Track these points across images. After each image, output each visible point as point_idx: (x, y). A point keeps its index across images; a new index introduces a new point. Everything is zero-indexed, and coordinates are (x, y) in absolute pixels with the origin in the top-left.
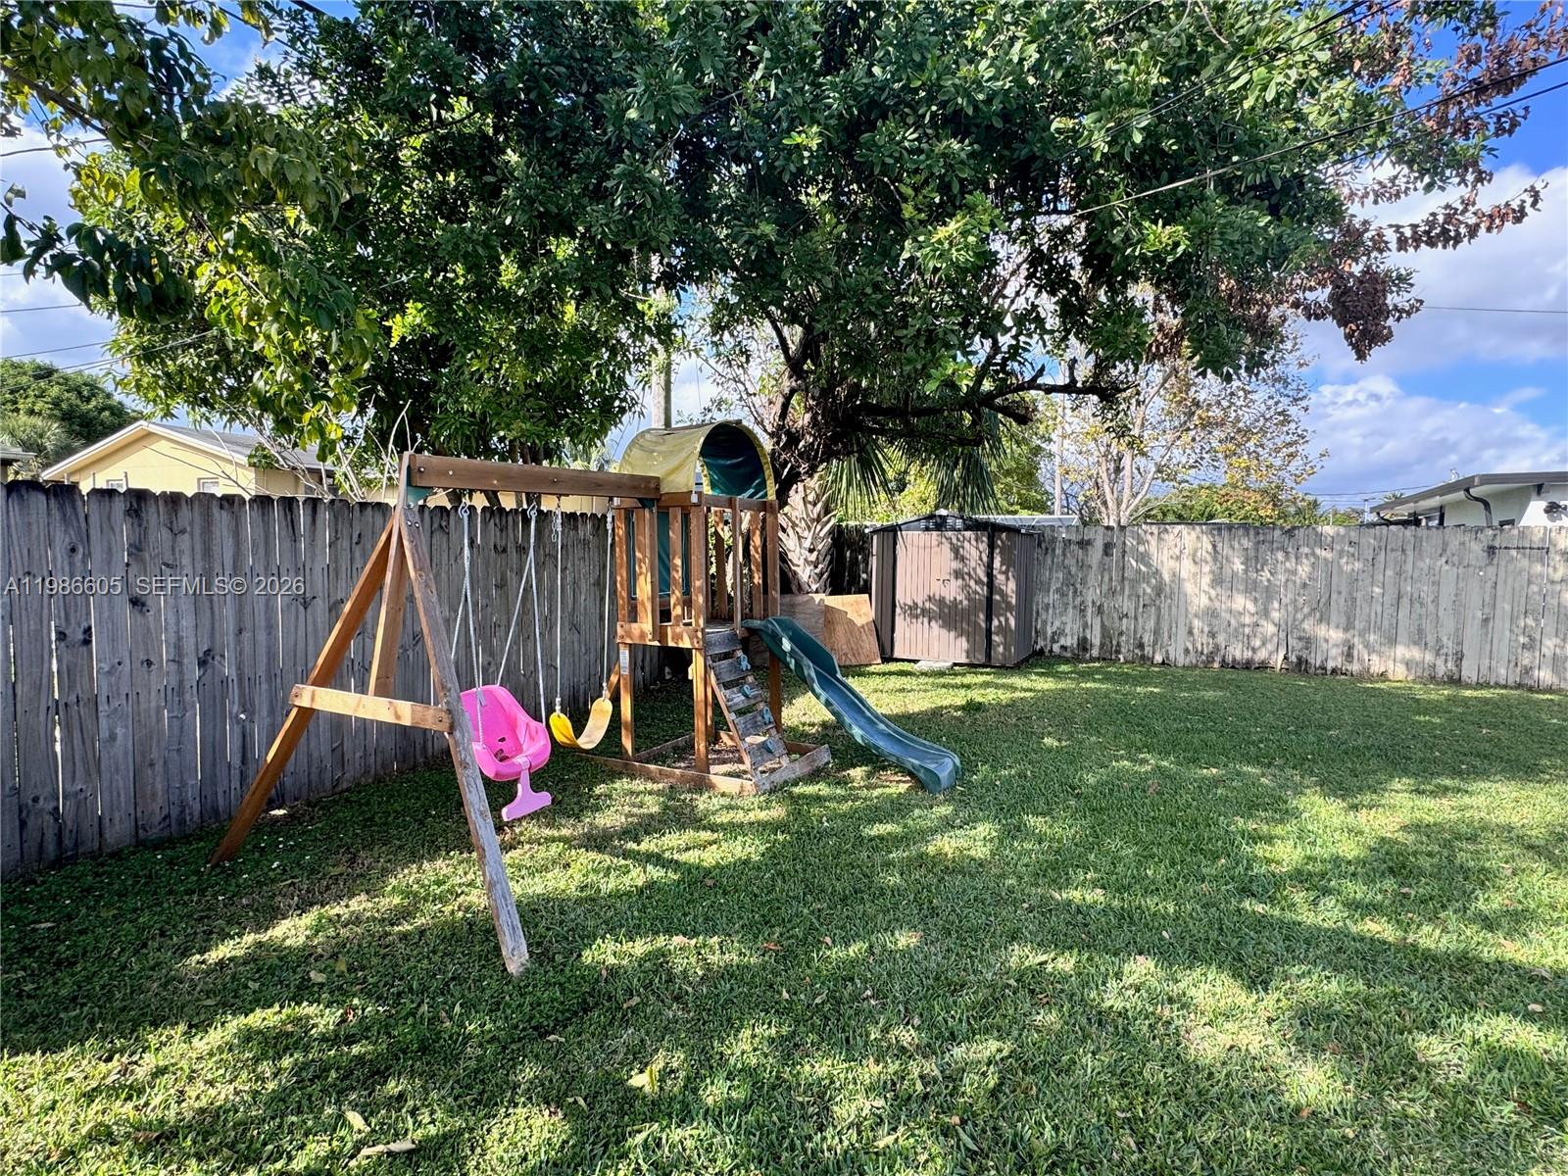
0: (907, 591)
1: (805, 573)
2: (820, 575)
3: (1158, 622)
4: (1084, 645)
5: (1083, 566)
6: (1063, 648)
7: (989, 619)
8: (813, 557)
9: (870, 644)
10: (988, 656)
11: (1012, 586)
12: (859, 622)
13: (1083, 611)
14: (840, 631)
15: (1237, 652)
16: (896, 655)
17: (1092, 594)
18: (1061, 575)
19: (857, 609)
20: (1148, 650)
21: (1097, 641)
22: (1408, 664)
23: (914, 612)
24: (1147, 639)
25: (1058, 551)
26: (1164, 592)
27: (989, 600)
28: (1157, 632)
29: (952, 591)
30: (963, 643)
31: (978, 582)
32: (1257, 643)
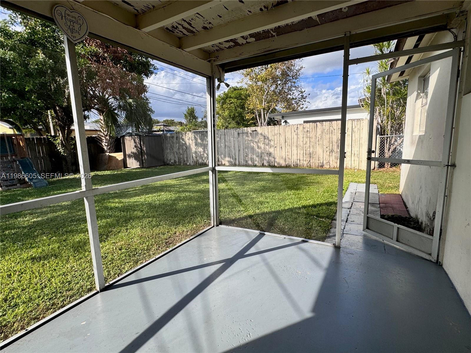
0: (128, 152)
1: (105, 148)
2: (110, 148)
3: (187, 155)
4: (175, 162)
5: (173, 143)
6: (172, 163)
7: (142, 157)
8: (107, 144)
9: (122, 164)
10: (143, 165)
11: (145, 148)
12: (119, 159)
13: (174, 153)
14: (113, 162)
15: (200, 161)
16: (128, 166)
17: (175, 150)
18: (169, 145)
19: (119, 156)
20: (186, 162)
21: (177, 161)
22: (228, 161)
23: (130, 156)
24: (186, 159)
25: (168, 140)
26: (187, 148)
27: (141, 152)
28: (187, 158)
29: (134, 151)
30: (138, 163)
31: (139, 148)
32: (204, 159)
